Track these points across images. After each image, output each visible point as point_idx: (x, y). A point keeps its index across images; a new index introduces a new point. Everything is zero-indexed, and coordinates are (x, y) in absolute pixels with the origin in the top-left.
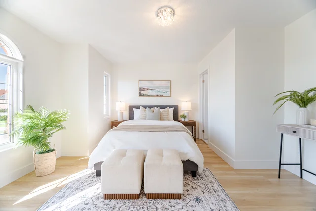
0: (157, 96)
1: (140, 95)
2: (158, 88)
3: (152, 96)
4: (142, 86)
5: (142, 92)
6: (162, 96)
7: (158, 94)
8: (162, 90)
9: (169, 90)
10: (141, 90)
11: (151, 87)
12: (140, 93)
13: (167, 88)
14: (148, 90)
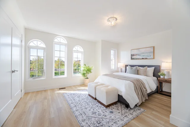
0: (143, 59)
1: (132, 59)
2: (143, 53)
3: (139, 59)
4: (132, 53)
5: (133, 57)
6: (147, 59)
7: (144, 57)
8: (147, 54)
9: (153, 54)
10: (132, 55)
11: (138, 53)
12: (131, 57)
13: (150, 52)
14: (136, 55)
